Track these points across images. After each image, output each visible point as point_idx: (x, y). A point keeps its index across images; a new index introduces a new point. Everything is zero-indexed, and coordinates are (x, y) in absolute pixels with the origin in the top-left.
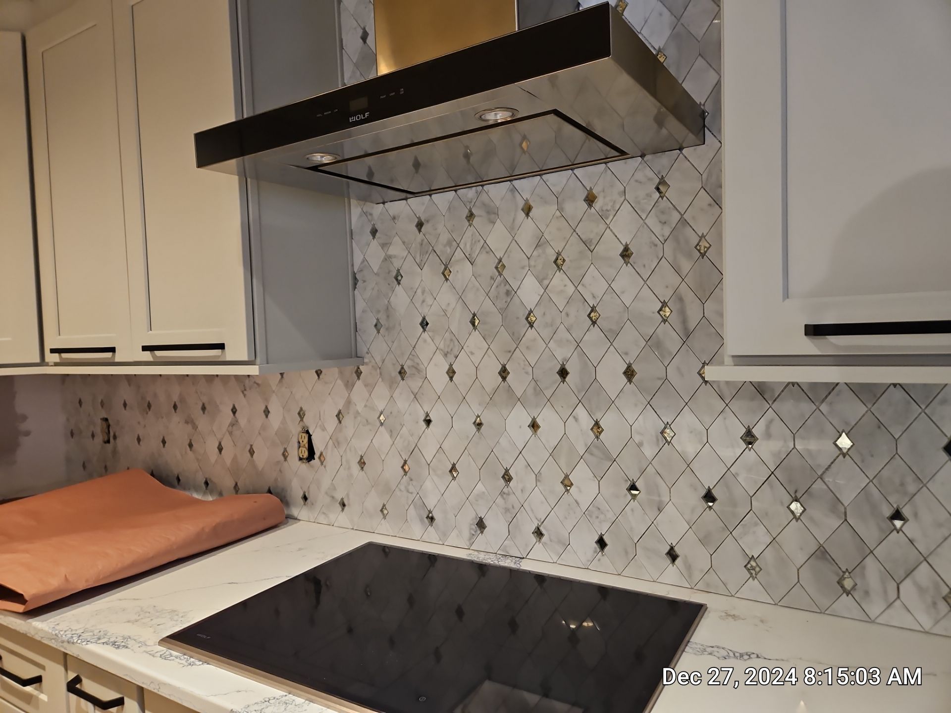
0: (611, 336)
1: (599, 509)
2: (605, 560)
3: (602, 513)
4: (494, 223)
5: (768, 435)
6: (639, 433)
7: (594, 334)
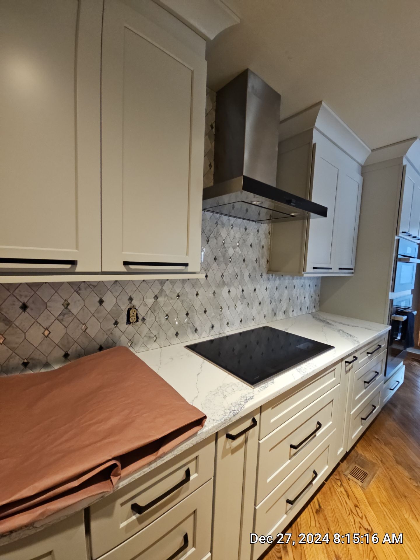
4: (223, 228)
5: (269, 288)
6: (250, 291)
7: (244, 265)
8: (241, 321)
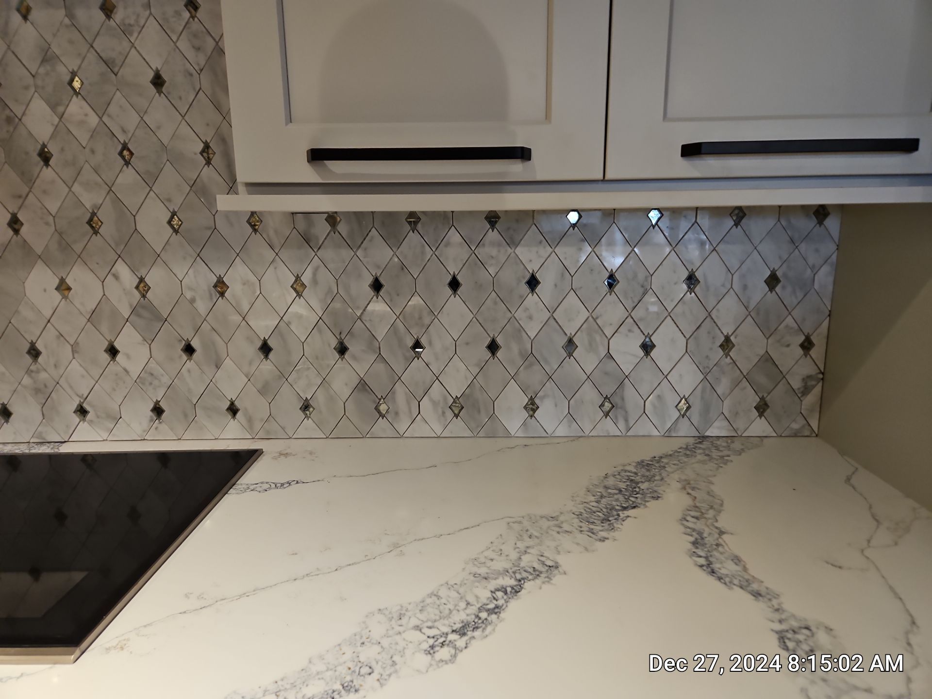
0: (150, 180)
1: (152, 374)
2: (164, 427)
3: (156, 378)
5: (315, 281)
6: (190, 289)
7: (128, 176)
8: (158, 411)
